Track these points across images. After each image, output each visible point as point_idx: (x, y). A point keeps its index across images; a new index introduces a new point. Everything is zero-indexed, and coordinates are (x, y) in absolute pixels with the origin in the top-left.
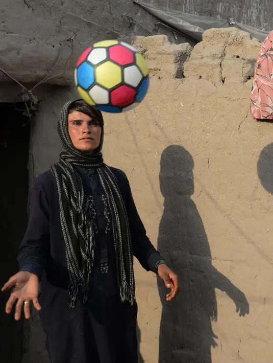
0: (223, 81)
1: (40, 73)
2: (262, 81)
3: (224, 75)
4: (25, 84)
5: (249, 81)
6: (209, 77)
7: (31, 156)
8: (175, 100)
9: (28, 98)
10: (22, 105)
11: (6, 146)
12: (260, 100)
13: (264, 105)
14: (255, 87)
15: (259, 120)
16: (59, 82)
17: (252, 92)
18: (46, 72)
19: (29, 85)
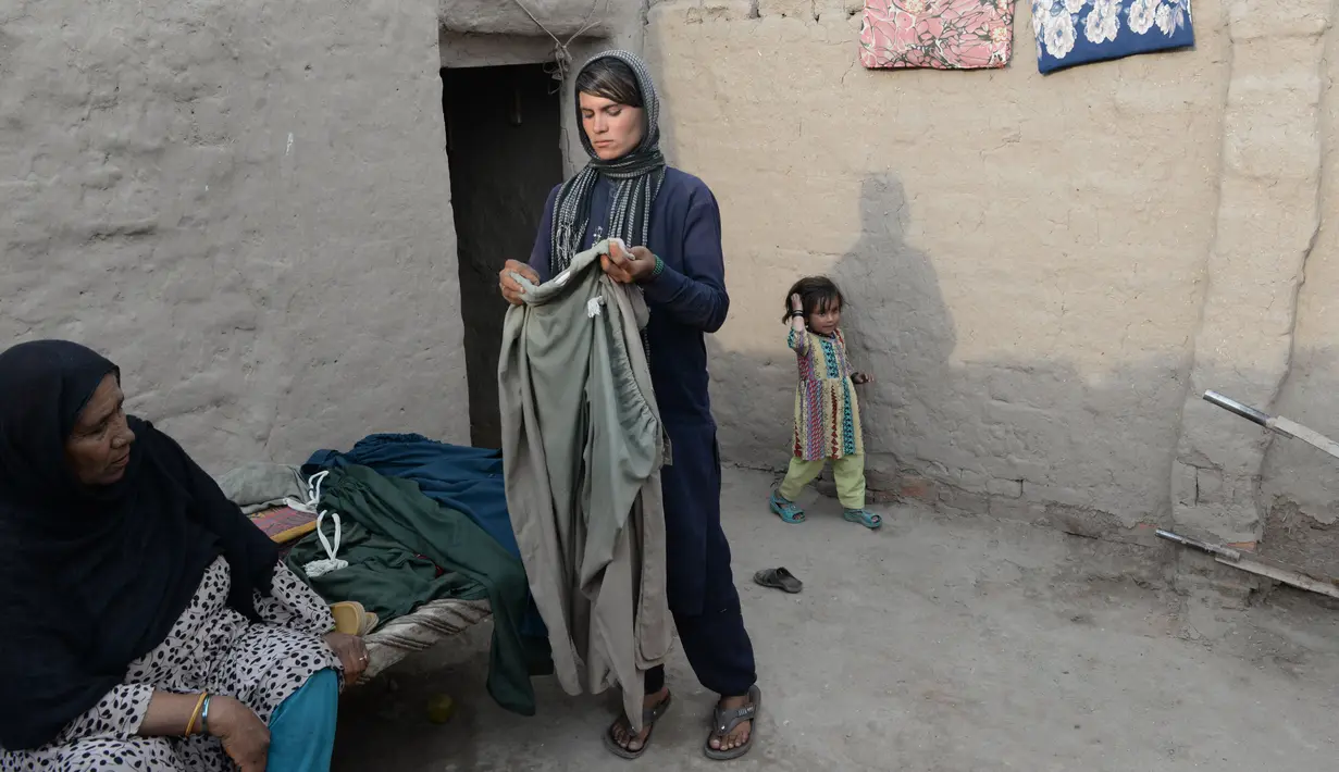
0: (817, 20)
1: (576, 22)
2: (877, 16)
3: (817, 12)
4: (559, 38)
5: (853, 18)
6: (797, 14)
7: (563, 131)
8: (750, 48)
9: (562, 55)
10: (553, 65)
11: (519, 121)
12: (874, 43)
13: (880, 48)
14: (866, 25)
15: (870, 69)
16: (597, 33)
17: (862, 32)
18: (582, 21)
19: (563, 39)
